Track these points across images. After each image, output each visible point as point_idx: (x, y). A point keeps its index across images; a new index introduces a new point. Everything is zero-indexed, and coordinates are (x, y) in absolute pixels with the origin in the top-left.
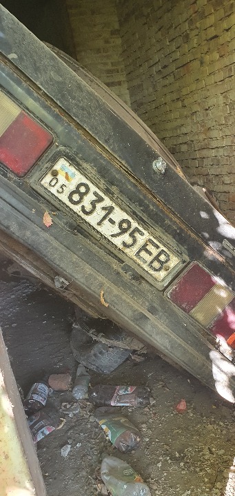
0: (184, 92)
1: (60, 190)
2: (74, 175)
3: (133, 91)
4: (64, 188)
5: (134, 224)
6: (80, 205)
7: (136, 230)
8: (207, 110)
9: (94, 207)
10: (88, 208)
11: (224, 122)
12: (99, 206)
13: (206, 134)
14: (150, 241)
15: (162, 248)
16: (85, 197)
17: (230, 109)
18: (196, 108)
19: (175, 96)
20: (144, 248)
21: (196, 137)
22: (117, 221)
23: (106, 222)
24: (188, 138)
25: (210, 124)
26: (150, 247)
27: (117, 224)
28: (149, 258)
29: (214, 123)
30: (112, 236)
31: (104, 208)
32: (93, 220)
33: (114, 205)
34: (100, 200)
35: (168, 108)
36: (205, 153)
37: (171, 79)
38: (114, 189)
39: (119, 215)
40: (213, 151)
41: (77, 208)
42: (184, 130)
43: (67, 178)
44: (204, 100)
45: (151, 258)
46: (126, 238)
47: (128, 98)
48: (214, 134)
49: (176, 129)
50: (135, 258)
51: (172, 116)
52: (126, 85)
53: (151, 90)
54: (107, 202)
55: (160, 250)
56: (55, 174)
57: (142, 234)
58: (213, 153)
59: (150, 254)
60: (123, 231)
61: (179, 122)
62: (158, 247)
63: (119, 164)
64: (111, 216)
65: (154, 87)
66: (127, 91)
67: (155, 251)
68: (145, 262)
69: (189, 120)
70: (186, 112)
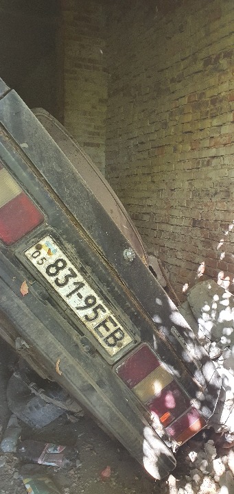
0: (155, 170)
1: (40, 262)
2: (56, 251)
3: (110, 155)
4: (44, 260)
5: (99, 302)
6: (55, 277)
7: (100, 307)
8: (172, 190)
9: (67, 281)
10: (61, 281)
11: (185, 205)
12: (71, 281)
13: (168, 211)
14: (110, 318)
15: (119, 326)
16: (61, 271)
18: (163, 186)
19: (146, 171)
20: (103, 324)
21: (159, 211)
22: (84, 296)
23: (75, 296)
24: (151, 210)
25: (173, 203)
26: (109, 324)
27: (83, 299)
28: (106, 334)
29: (177, 204)
30: (78, 308)
31: (75, 283)
32: (63, 292)
33: (84, 282)
34: (74, 275)
35: (137, 179)
36: (164, 226)
37: (145, 155)
38: (88, 269)
39: (87, 291)
40: (172, 226)
41: (51, 280)
42: (149, 202)
43: (49, 253)
44: (172, 181)
45: (108, 334)
46: (89, 312)
47: (103, 160)
48: (175, 213)
50: (94, 332)
51: (141, 187)
52: (103, 148)
54: (80, 278)
55: (117, 327)
56: (39, 248)
57: (104, 311)
58: (171, 229)
59: (108, 329)
60: (89, 306)
62: (116, 325)
63: (96, 248)
64: (80, 291)
65: (129, 157)
66: (104, 154)
67: (112, 328)
68: (102, 336)
69: (155, 195)
70: (153, 187)
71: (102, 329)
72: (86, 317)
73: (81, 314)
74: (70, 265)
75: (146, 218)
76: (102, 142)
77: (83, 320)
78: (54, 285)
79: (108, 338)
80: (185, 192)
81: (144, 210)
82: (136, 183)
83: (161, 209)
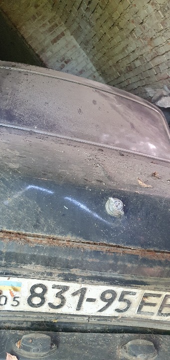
0: (115, 17)
1: (16, 303)
2: (20, 285)
3: (76, 34)
4: (17, 299)
5: (119, 290)
6: (46, 304)
7: (124, 293)
8: (142, 23)
9: (63, 298)
10: (57, 301)
11: (162, 28)
12: (67, 295)
13: (151, 45)
14: (146, 294)
15: (164, 294)
16: (46, 296)
17: (163, 13)
18: (132, 26)
19: (110, 24)
20: (143, 303)
21: (144, 51)
22: (97, 297)
23: (85, 303)
24: (137, 54)
25: (150, 35)
26: (150, 300)
27: (98, 299)
28: (155, 310)
29: (154, 32)
30: (101, 311)
31: (74, 294)
32: (69, 308)
33: (83, 286)
34: (66, 289)
35: (109, 36)
36: (157, 60)
37: (100, 11)
39: (95, 290)
40: (164, 55)
41: (45, 308)
42: (131, 49)
44: (135, 15)
45: (157, 308)
46: (116, 304)
47: (75, 42)
48: (159, 41)
49: (123, 50)
50: (139, 316)
51: (115, 41)
52: (68, 33)
53: (88, 27)
54: (74, 287)
55: (163, 296)
57: (134, 294)
58: (165, 58)
59: (153, 305)
60: (110, 302)
61: (123, 44)
62: (159, 296)
64: (87, 296)
65: (90, 23)
66: (72, 37)
67: (159, 301)
68: (152, 314)
69: (131, 39)
70: (125, 33)
71: (145, 309)
72: (118, 310)
73: (110, 312)
74: (49, 284)
75: (138, 63)
76: (63, 29)
77: (117, 314)
78: (52, 311)
79: (160, 311)
80: (154, 16)
81: (132, 58)
82: (109, 41)
83: (144, 47)
